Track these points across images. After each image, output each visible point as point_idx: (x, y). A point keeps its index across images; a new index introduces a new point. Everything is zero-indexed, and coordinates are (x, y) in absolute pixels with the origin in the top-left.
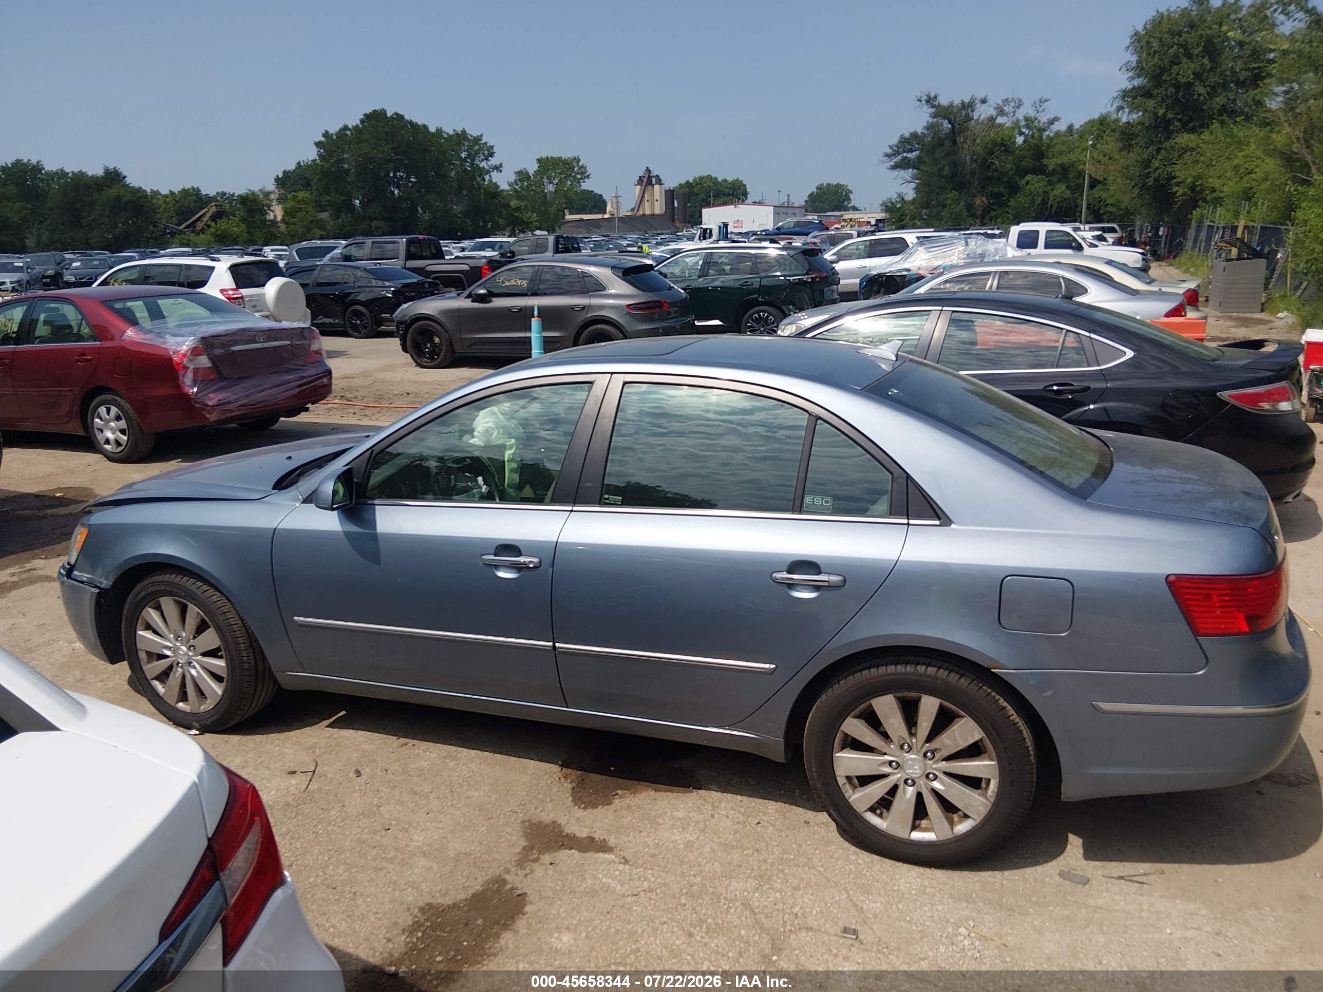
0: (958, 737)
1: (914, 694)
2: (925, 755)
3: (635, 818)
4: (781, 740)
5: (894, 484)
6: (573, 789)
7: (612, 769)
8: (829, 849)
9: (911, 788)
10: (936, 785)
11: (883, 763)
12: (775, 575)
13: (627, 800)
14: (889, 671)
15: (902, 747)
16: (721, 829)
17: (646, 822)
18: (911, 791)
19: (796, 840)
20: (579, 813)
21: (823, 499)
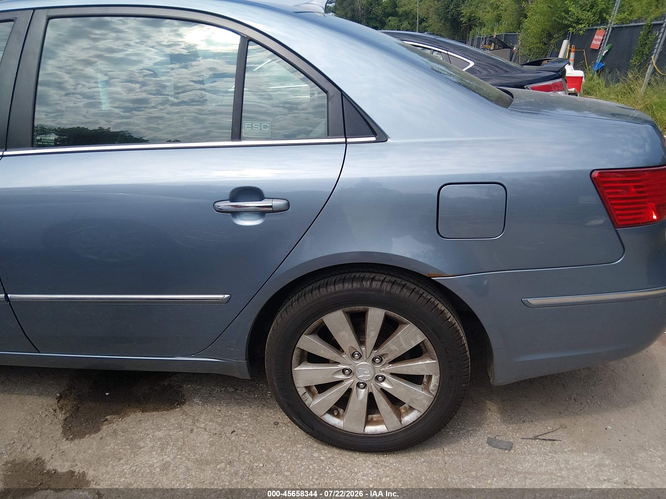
0: (402, 342)
1: (361, 308)
2: (374, 360)
3: (118, 445)
4: (244, 362)
5: (330, 103)
6: (65, 420)
7: (107, 394)
8: (295, 449)
9: (364, 390)
10: (385, 385)
11: (337, 372)
12: (217, 204)
13: (115, 425)
14: (337, 289)
15: (353, 356)
16: (199, 445)
17: (128, 447)
18: (363, 393)
19: (266, 444)
20: (66, 445)
21: (261, 124)
